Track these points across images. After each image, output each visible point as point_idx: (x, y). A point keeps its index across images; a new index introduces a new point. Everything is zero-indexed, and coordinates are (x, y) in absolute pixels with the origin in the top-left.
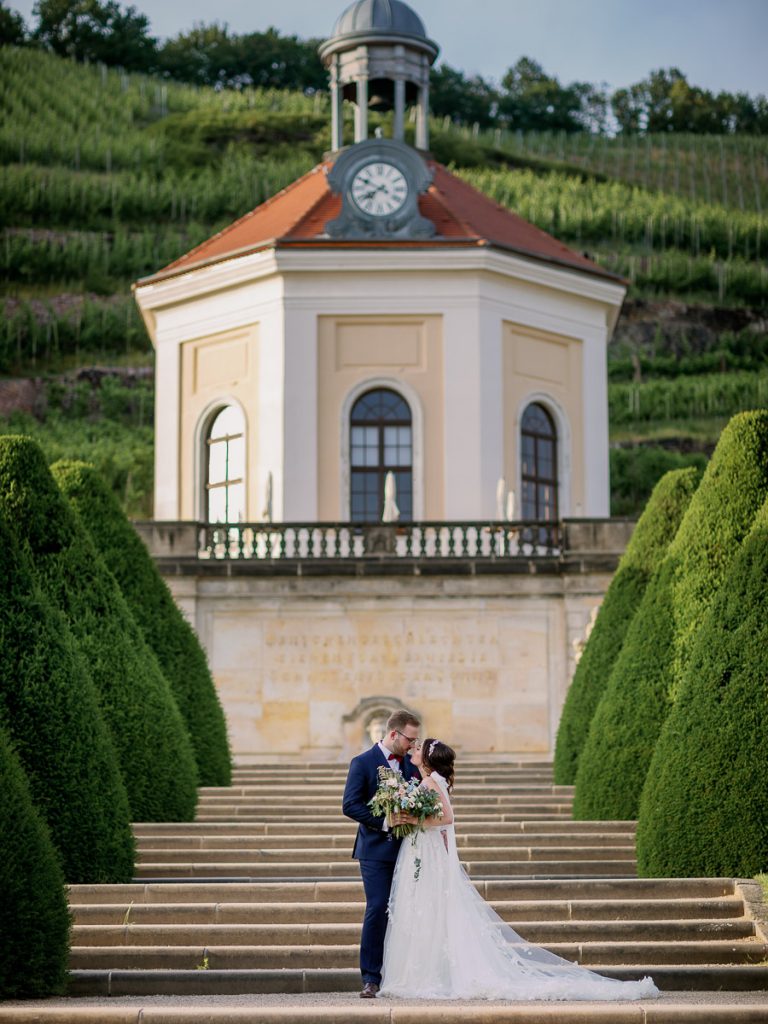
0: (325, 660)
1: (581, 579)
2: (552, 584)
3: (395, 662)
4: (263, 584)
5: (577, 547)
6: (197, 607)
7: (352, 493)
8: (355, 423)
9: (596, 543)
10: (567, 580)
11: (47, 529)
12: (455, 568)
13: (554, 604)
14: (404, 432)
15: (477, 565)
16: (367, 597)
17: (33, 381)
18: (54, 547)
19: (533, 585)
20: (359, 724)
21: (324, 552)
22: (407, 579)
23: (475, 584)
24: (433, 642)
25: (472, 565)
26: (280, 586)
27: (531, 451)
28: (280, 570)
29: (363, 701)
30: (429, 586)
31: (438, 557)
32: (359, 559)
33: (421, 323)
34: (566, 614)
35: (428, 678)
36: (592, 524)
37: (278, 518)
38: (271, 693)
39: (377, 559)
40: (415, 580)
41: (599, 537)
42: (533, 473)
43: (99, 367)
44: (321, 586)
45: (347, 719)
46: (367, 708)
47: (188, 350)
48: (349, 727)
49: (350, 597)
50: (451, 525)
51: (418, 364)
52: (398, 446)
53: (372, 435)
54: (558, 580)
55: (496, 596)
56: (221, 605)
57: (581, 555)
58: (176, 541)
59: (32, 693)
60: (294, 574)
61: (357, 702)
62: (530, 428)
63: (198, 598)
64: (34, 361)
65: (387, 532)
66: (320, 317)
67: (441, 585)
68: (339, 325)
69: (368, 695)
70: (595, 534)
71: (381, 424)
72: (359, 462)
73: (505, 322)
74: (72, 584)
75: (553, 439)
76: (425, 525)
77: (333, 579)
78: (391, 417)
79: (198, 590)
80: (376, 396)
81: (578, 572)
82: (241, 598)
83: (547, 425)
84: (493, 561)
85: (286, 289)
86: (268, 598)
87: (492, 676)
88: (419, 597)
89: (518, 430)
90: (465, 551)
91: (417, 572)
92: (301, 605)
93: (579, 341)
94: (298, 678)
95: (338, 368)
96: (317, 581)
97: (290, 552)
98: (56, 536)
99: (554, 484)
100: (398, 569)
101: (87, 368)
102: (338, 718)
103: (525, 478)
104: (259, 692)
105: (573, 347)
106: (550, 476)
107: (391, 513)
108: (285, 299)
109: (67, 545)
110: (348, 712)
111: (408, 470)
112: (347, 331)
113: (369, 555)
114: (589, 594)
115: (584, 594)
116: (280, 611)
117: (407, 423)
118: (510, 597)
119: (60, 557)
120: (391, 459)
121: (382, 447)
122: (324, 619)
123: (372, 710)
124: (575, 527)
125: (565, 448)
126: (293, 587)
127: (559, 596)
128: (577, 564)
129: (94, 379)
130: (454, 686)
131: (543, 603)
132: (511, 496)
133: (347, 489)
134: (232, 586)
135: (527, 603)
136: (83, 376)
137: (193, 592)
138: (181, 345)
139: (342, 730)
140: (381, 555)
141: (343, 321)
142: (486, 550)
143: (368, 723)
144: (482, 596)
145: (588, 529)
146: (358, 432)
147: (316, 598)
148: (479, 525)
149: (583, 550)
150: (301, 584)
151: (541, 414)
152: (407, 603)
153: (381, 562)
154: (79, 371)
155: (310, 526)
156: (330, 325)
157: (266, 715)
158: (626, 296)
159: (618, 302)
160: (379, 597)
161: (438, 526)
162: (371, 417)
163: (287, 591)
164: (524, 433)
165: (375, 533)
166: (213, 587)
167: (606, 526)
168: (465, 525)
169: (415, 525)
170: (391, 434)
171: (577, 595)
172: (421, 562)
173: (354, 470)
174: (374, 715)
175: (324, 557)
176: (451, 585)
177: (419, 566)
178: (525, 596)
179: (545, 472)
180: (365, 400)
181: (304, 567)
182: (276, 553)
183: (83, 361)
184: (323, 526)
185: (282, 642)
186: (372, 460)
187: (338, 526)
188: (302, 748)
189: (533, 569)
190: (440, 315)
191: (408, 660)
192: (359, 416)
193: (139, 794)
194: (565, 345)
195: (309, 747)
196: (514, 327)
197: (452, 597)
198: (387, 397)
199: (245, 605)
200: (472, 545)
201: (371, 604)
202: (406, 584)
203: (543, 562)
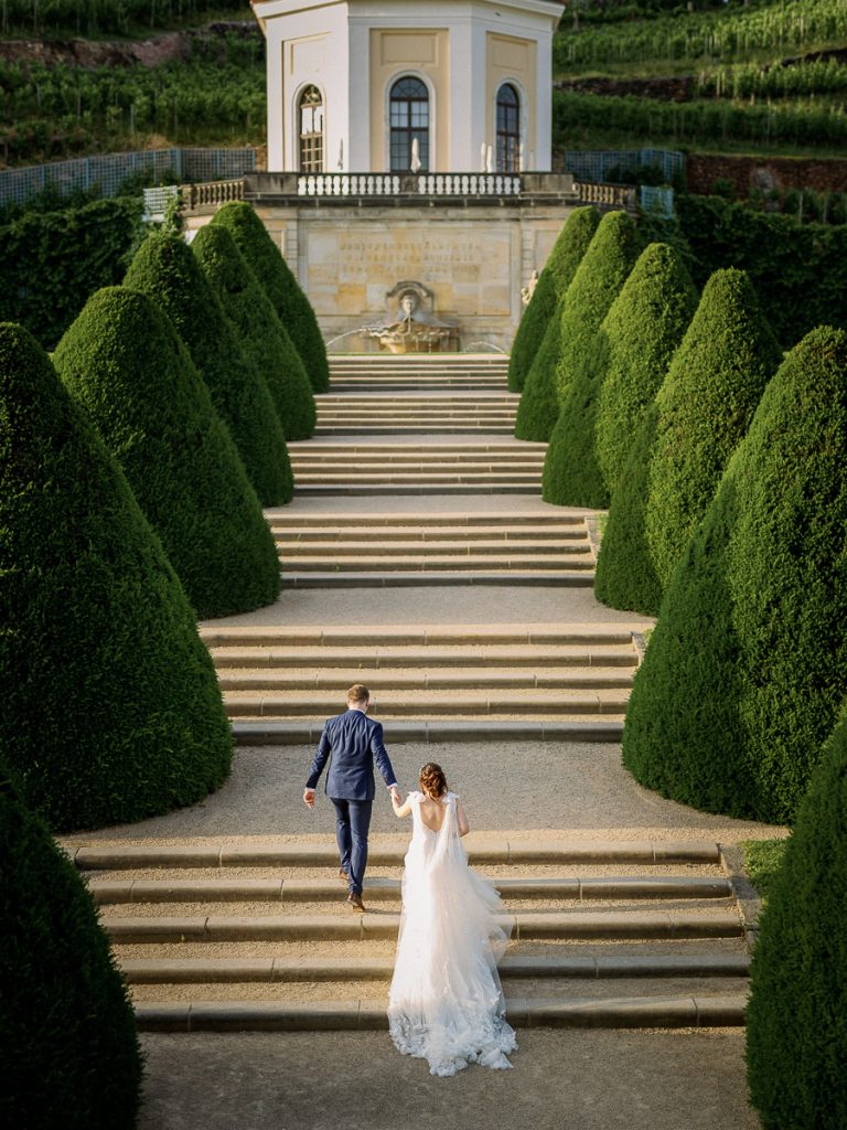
0: (376, 259)
1: (531, 210)
2: (513, 213)
3: (418, 260)
4: (338, 211)
5: (529, 190)
6: (298, 226)
7: (392, 144)
8: (393, 99)
9: (540, 187)
10: (522, 210)
11: (234, 279)
12: (454, 202)
13: (514, 224)
14: (423, 105)
15: (468, 201)
16: (400, 220)
17: (181, 34)
18: (238, 289)
19: (501, 213)
20: (396, 298)
21: (375, 191)
22: (426, 209)
23: (467, 212)
24: (441, 248)
25: (465, 200)
26: (348, 213)
27: (503, 116)
28: (349, 203)
29: (399, 284)
30: (439, 213)
31: (444, 195)
32: (396, 196)
33: (434, 34)
34: (521, 232)
35: (438, 270)
36: (539, 175)
37: (346, 170)
38: (343, 279)
39: (407, 196)
40: (430, 210)
41: (543, 184)
42: (504, 130)
43: (223, 22)
44: (374, 213)
45: (389, 295)
46: (401, 288)
47: (287, 46)
48: (390, 299)
49: (391, 220)
50: (453, 175)
51: (433, 61)
52: (420, 114)
53: (404, 106)
54: (516, 210)
55: (479, 220)
56: (313, 224)
57: (531, 195)
58: (285, 184)
59: (245, 413)
60: (357, 205)
61: (395, 285)
62: (502, 101)
63: (298, 220)
64: (180, 18)
65: (413, 179)
66: (371, 30)
67: (446, 213)
68: (383, 35)
69: (402, 280)
70: (540, 181)
71: (410, 100)
72: (395, 125)
73: (488, 32)
74: (249, 309)
75: (517, 107)
76: (436, 175)
77: (382, 209)
78: (416, 95)
79: (299, 215)
80: (406, 82)
81: (529, 206)
82: (325, 220)
83: (513, 97)
84: (478, 198)
85: (350, 11)
86: (342, 220)
87: (476, 269)
88: (433, 220)
89: (495, 103)
90: (461, 191)
91: (432, 204)
92: (361, 225)
93: (535, 42)
94: (360, 269)
95: (382, 64)
96: (370, 210)
97: (354, 192)
98: (239, 283)
99: (517, 136)
100: (420, 203)
101: (215, 22)
102: (384, 294)
103: (499, 133)
104: (336, 278)
105: (531, 46)
106: (514, 131)
107: (416, 165)
108: (349, 17)
109: (246, 287)
110: (390, 291)
111: (426, 130)
112: (389, 39)
113: (402, 193)
114: (536, 219)
115: (532, 219)
116: (348, 228)
117: (426, 99)
118: (488, 220)
119: (243, 295)
120: (415, 124)
121: (410, 115)
122: (375, 233)
123: (405, 289)
124: (528, 177)
125: (525, 113)
126: (356, 214)
127: (517, 220)
128: (529, 201)
129: (219, 30)
130: (453, 275)
131: (508, 224)
132: (490, 148)
133: (388, 142)
134: (319, 213)
135: (498, 224)
136: (214, 28)
137: (296, 217)
138: (283, 42)
139: (386, 302)
140: (410, 193)
141: (385, 32)
142: (474, 190)
143: (401, 298)
144: (470, 220)
145: (535, 178)
146: (395, 105)
147: (371, 220)
148: (469, 175)
149: (533, 192)
150: (360, 211)
151: (510, 91)
152: (426, 224)
153: (410, 198)
154: (210, 25)
155: (367, 175)
156: (377, 35)
157: (340, 292)
158: (565, 12)
159: (560, 15)
160: (409, 220)
161: (444, 175)
162: (403, 95)
163: (353, 216)
164: (499, 104)
165: (406, 179)
166: (307, 213)
167: (547, 177)
168: (461, 175)
169: (430, 174)
170: (416, 107)
171: (529, 220)
172: (435, 198)
173: (393, 129)
174: (405, 293)
175: (375, 195)
176: (452, 213)
177: (433, 201)
178: (498, 220)
179: (511, 129)
180: (400, 84)
181: (363, 201)
182: (345, 191)
183: (213, 17)
184: (375, 175)
185: (350, 248)
186: (404, 124)
187: (383, 175)
188: (362, 312)
189: (502, 204)
190: (447, 29)
191: (426, 259)
192: (395, 95)
193: (288, 425)
194: (526, 45)
195: (366, 311)
196: (493, 36)
197: (452, 220)
198: (414, 83)
199: (328, 225)
200: (465, 187)
201: (403, 224)
202: (425, 212)
203: (508, 199)
